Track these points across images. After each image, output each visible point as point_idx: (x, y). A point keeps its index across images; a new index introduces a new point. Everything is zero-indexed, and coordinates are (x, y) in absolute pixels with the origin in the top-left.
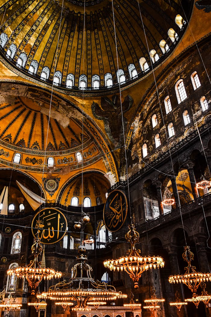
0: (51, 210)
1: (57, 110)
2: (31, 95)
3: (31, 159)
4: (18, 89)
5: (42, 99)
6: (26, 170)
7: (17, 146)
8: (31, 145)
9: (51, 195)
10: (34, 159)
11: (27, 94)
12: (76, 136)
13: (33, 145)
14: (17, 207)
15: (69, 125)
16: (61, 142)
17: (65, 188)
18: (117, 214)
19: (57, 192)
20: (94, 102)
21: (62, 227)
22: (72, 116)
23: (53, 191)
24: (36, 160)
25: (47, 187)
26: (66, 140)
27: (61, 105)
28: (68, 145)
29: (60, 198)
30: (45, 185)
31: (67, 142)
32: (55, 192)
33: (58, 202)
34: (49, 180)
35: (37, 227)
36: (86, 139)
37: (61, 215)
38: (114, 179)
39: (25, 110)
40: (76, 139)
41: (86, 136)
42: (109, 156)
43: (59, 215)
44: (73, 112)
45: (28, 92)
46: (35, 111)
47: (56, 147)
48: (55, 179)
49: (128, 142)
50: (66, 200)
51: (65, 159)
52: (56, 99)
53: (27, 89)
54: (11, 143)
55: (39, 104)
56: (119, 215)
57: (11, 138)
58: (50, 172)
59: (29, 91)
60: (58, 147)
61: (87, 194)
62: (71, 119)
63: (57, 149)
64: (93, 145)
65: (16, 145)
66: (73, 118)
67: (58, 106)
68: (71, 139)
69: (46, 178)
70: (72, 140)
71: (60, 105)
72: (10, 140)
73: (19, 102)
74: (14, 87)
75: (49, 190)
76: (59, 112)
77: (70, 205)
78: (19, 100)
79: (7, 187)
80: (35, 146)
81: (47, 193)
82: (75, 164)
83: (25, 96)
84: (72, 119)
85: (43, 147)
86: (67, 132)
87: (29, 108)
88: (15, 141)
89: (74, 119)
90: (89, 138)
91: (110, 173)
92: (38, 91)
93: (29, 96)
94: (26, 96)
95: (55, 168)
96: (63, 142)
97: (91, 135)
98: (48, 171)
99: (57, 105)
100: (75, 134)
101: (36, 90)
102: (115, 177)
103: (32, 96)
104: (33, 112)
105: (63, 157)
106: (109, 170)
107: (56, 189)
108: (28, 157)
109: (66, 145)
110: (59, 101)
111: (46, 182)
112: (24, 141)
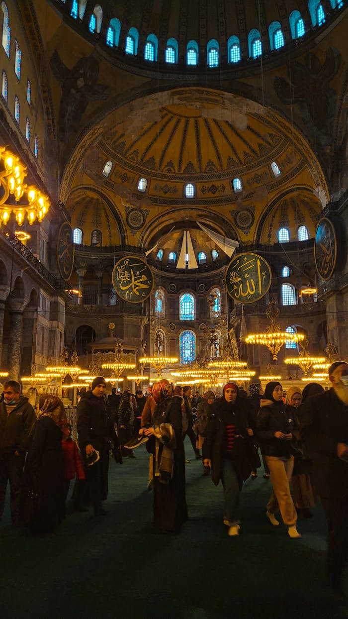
0: (246, 256)
1: (224, 108)
2: (178, 99)
3: (208, 187)
4: (157, 99)
5: (196, 99)
6: (205, 205)
7: (185, 174)
8: (204, 168)
9: (247, 233)
10: (213, 186)
11: (173, 100)
12: (262, 139)
13: (207, 166)
14: (209, 255)
15: (248, 124)
16: (244, 152)
17: (264, 218)
18: (327, 254)
19: (253, 228)
20: (276, 77)
21: (265, 277)
22: (248, 111)
23: (249, 227)
24: (216, 188)
25: (238, 223)
26: (250, 147)
27: (226, 99)
28: (256, 154)
29: (260, 235)
30: (235, 219)
31: (253, 151)
32: (252, 228)
33: (258, 240)
34: (239, 212)
35: (232, 282)
36: (278, 139)
37: (261, 261)
38: (325, 198)
39: (178, 122)
40: (264, 143)
41: (277, 135)
42: (314, 161)
43: (258, 261)
44: (247, 105)
45: (173, 98)
46: (194, 117)
47: (240, 161)
48: (248, 210)
49: (341, 132)
50: (270, 236)
51: (256, 176)
52: (216, 93)
53: (169, 94)
54: (175, 173)
55: (196, 106)
56: (329, 255)
57: (174, 165)
58: (239, 201)
59: (174, 95)
60: (243, 161)
61: (301, 222)
62: (248, 114)
63: (241, 164)
64: (290, 147)
65: (183, 173)
66: (249, 113)
67: (224, 102)
68: (257, 145)
69: (235, 210)
70: (260, 145)
71: (225, 101)
72: (172, 169)
73: (166, 114)
74: (150, 99)
75: (243, 226)
76: (226, 109)
77: (277, 242)
78: (165, 112)
79: (188, 232)
80: (209, 167)
81: (240, 231)
82: (272, 182)
83: (171, 103)
84: (249, 116)
85: (221, 166)
86: (249, 136)
87: (184, 117)
88: (179, 169)
89: (252, 114)
90: (282, 138)
91: (320, 188)
92: (186, 91)
93: (176, 101)
94: (173, 103)
95: (244, 192)
96: (248, 151)
97: (283, 133)
98: (236, 199)
99: (221, 101)
100: (260, 137)
101: (183, 91)
102: (326, 195)
103: (181, 100)
104: (192, 121)
105: (253, 174)
106: (318, 185)
107: (252, 224)
108: (203, 186)
109: (253, 155)
110: (221, 95)
111: (236, 215)
112: (193, 164)
